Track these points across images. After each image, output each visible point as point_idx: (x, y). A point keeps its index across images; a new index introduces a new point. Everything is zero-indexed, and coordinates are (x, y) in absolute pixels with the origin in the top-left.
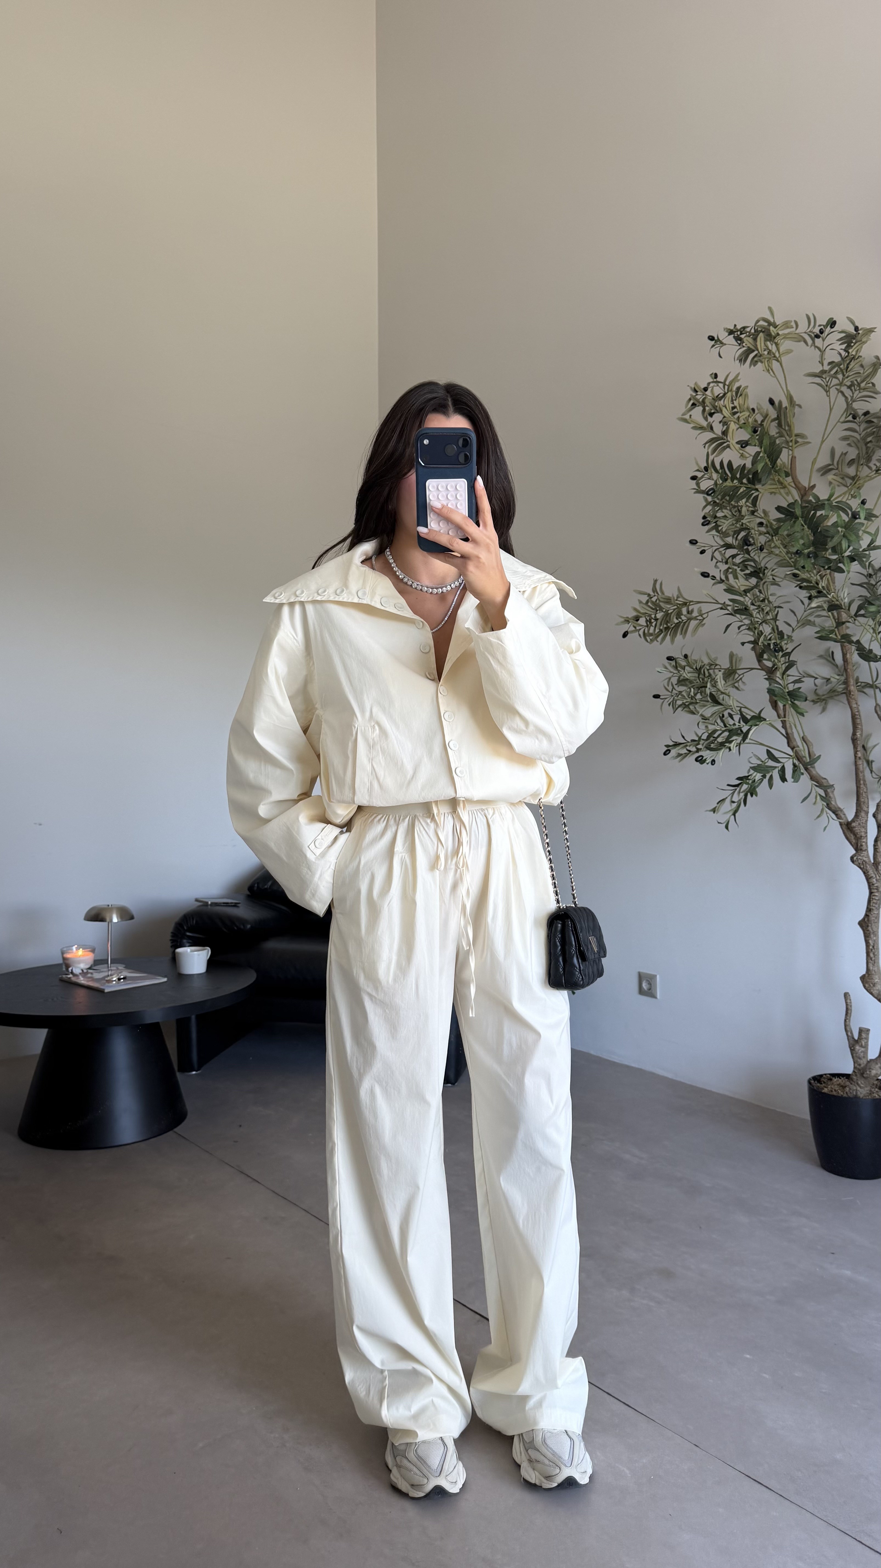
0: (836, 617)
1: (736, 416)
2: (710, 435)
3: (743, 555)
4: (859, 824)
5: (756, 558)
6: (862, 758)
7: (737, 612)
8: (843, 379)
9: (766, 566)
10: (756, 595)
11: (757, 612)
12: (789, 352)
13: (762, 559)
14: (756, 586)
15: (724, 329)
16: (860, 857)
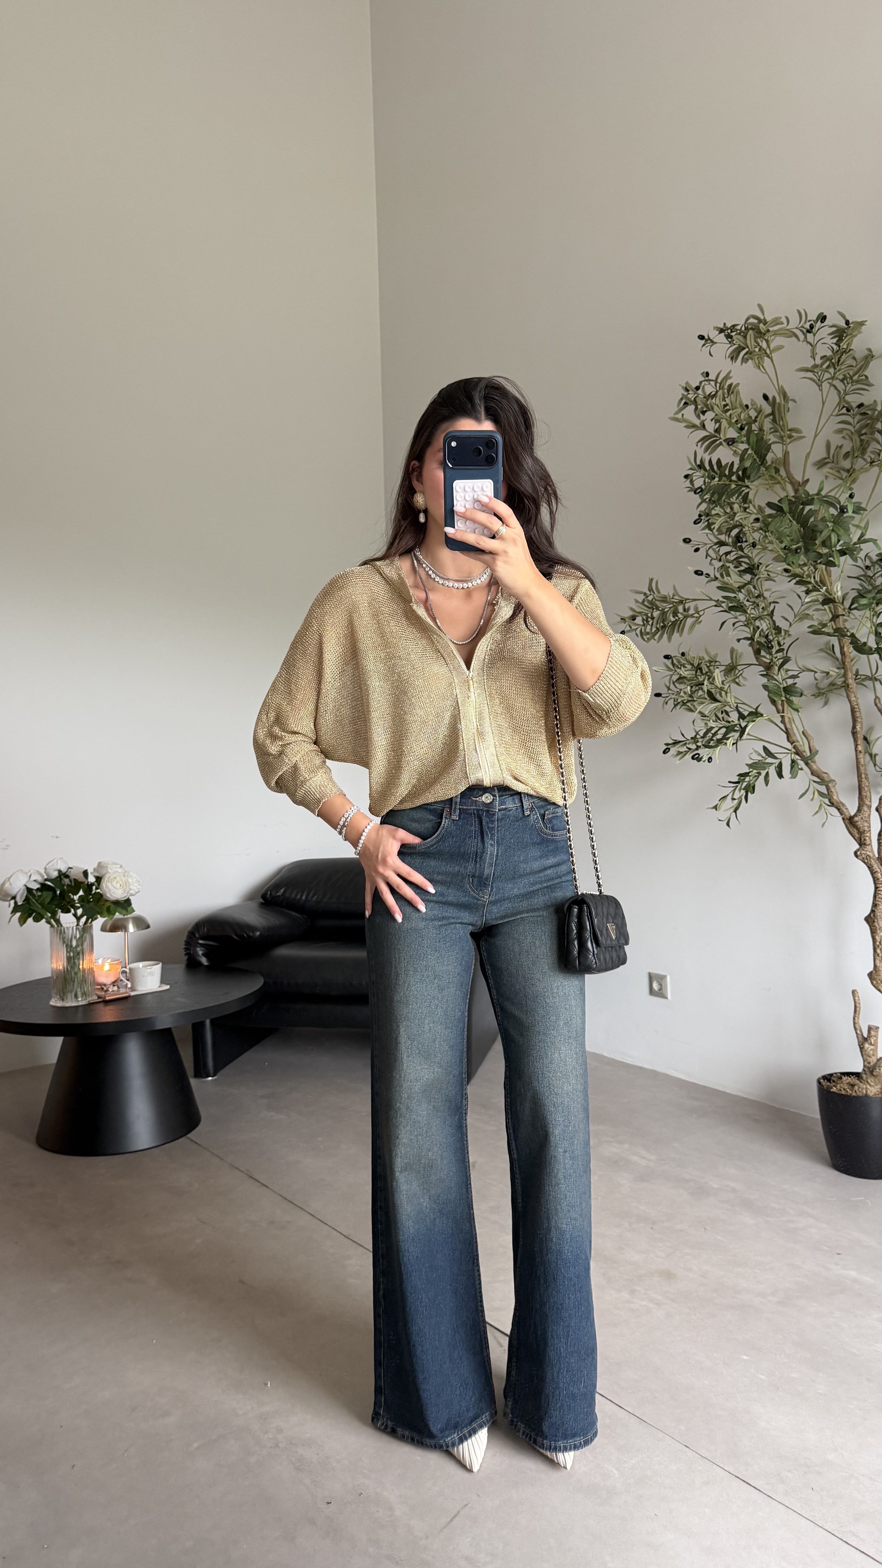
0: (833, 611)
1: (728, 414)
2: (703, 433)
3: (735, 552)
4: (862, 818)
5: (750, 554)
6: (863, 751)
7: (731, 609)
8: (835, 373)
9: (760, 562)
10: (751, 590)
11: (752, 608)
12: (780, 348)
13: (756, 555)
14: (749, 583)
15: (714, 328)
16: (863, 852)
